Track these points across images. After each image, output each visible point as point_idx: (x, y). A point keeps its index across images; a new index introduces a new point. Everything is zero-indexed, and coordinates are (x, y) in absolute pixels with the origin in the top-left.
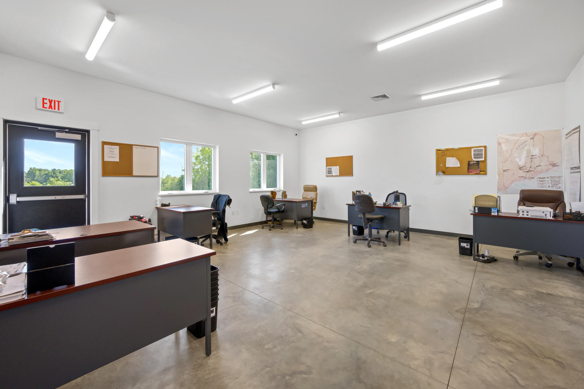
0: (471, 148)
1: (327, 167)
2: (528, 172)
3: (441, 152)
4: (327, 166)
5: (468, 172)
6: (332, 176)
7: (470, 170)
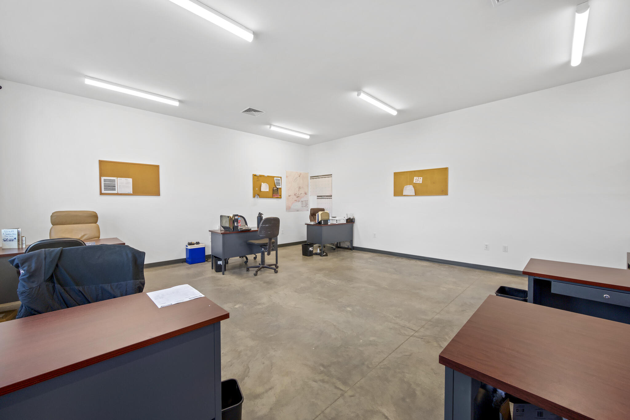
0: (274, 177)
1: (103, 178)
2: (297, 197)
3: (256, 177)
4: (101, 175)
5: (273, 196)
6: (117, 194)
7: (274, 195)
